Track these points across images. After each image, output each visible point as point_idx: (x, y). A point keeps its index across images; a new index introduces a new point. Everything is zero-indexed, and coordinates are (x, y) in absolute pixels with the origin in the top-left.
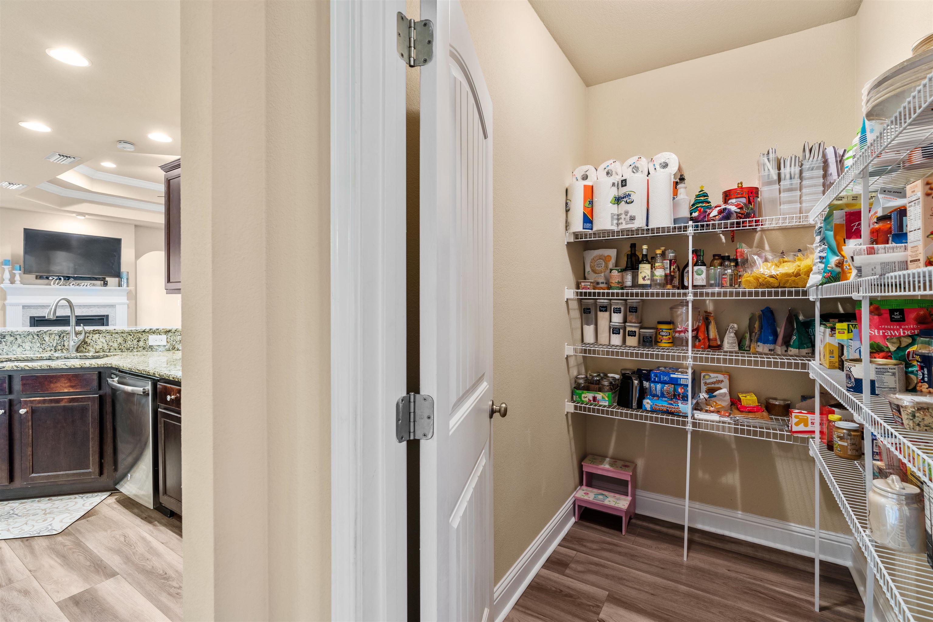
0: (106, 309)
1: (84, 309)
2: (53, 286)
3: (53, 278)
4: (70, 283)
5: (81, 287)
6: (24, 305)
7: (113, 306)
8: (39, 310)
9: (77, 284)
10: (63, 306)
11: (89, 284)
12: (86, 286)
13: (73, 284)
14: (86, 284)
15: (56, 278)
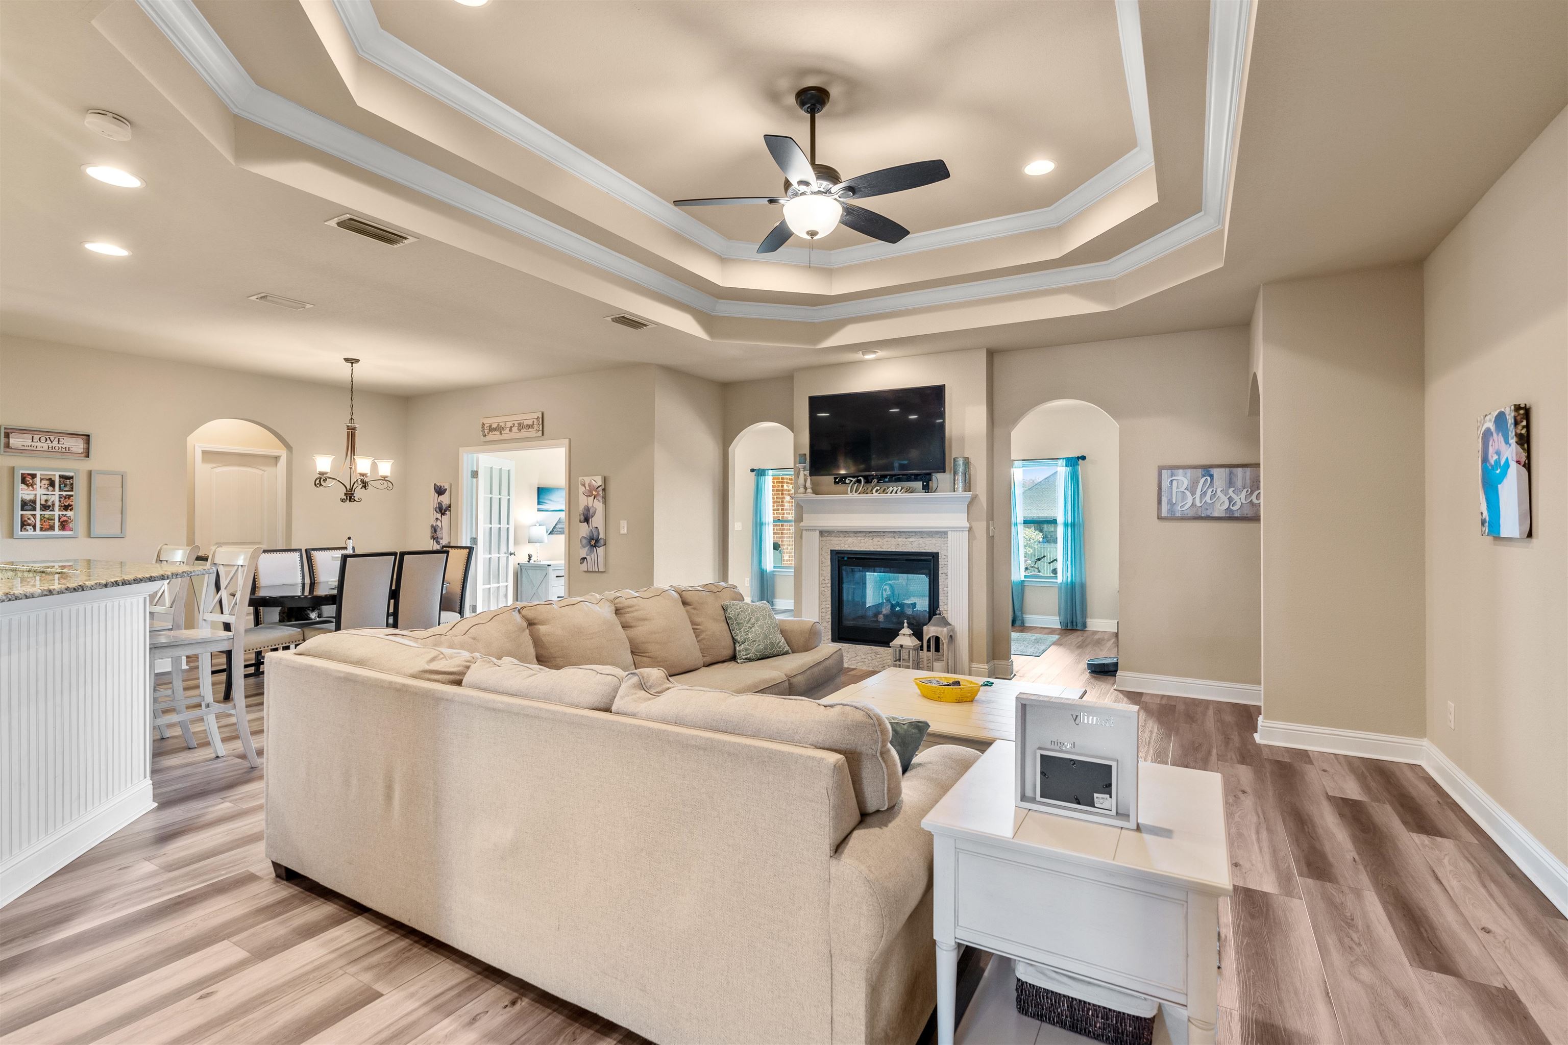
0: (934, 541)
1: (899, 540)
2: (850, 495)
3: (852, 481)
4: (872, 490)
5: (889, 494)
6: (821, 529)
7: (942, 534)
8: (841, 538)
9: (882, 489)
10: (870, 532)
11: (900, 488)
12: (896, 493)
13: (877, 491)
14: (895, 489)
15: (854, 480)
